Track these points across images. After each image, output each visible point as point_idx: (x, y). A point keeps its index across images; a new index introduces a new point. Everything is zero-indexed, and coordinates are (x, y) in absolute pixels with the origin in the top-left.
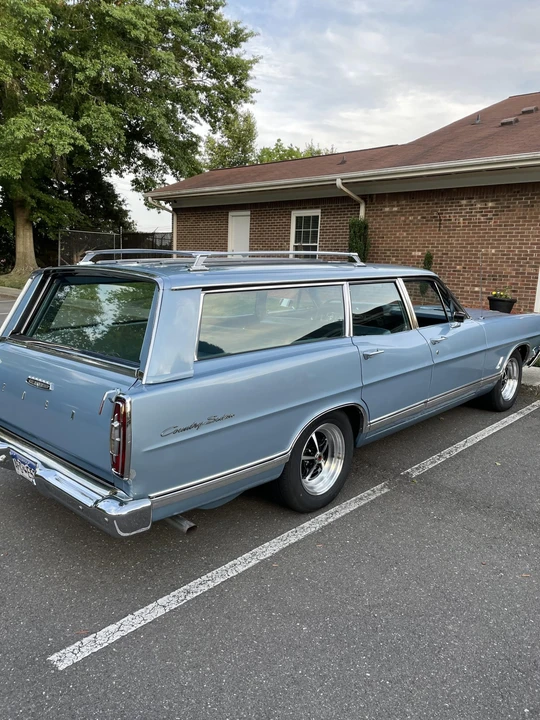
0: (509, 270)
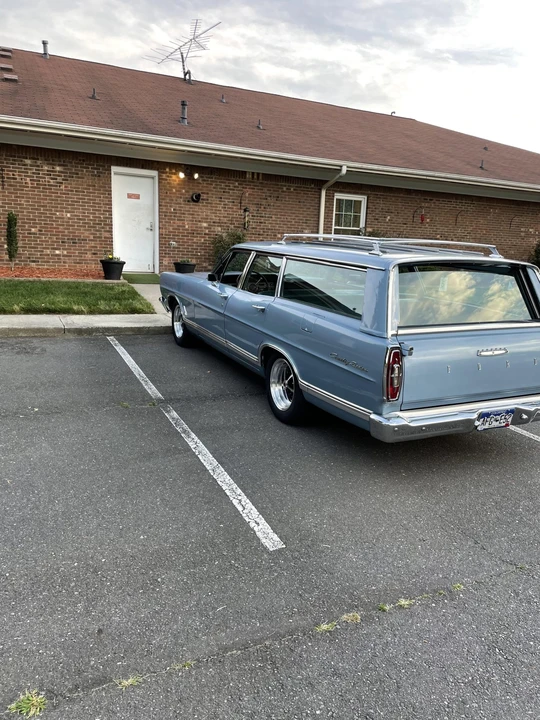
0: (87, 234)
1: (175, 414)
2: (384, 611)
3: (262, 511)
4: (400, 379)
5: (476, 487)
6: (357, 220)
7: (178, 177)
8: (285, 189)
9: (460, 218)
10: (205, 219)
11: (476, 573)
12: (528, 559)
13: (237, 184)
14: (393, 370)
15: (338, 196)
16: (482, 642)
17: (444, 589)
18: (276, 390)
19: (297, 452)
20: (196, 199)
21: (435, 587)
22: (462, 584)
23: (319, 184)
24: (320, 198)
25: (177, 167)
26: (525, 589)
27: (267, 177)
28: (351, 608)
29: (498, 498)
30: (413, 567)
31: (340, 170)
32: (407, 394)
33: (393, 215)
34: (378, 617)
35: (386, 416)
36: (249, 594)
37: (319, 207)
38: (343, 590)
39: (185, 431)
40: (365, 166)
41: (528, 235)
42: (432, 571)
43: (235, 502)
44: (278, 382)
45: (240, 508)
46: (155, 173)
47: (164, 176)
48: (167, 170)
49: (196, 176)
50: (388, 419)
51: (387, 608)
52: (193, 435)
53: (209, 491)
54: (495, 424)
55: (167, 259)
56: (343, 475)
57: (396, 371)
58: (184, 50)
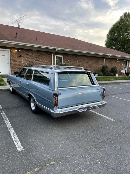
1: (4, 113)
2: (46, 166)
3: (20, 140)
4: (57, 101)
5: (79, 127)
6: (61, 61)
7: (15, 51)
8: (43, 54)
9: (85, 61)
10: (23, 61)
11: (73, 151)
12: (87, 146)
13: (31, 53)
14: (55, 99)
15: (56, 56)
16: (71, 172)
17: (64, 157)
18: (32, 105)
19: (35, 121)
20: (20, 56)
21: (62, 157)
22: (69, 155)
23: (51, 53)
24: (52, 56)
25: (15, 48)
26: (85, 155)
27: (38, 51)
28: (38, 166)
29: (83, 130)
30: (58, 152)
31: (56, 50)
32: (60, 105)
33: (69, 60)
34: (44, 168)
35: (54, 111)
36: (9, 165)
37: (52, 58)
38: (36, 162)
39: (5, 118)
40: (62, 49)
41: (100, 64)
42: (62, 152)
43: (13, 138)
44: (33, 103)
45: (14, 139)
46: (9, 50)
47: (11, 51)
48: (12, 49)
49: (20, 51)
50: (55, 112)
51: (47, 165)
52: (7, 119)
53: (7, 135)
54: (83, 111)
55: (13, 71)
56: (46, 127)
57: (56, 99)
58: (18, 21)
